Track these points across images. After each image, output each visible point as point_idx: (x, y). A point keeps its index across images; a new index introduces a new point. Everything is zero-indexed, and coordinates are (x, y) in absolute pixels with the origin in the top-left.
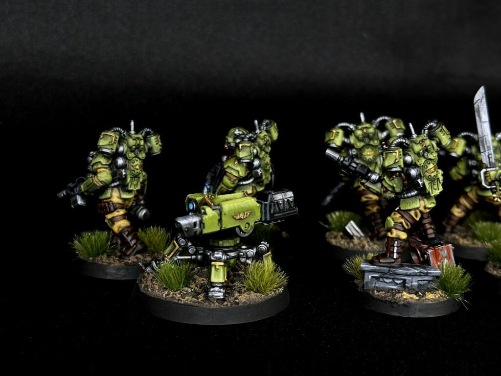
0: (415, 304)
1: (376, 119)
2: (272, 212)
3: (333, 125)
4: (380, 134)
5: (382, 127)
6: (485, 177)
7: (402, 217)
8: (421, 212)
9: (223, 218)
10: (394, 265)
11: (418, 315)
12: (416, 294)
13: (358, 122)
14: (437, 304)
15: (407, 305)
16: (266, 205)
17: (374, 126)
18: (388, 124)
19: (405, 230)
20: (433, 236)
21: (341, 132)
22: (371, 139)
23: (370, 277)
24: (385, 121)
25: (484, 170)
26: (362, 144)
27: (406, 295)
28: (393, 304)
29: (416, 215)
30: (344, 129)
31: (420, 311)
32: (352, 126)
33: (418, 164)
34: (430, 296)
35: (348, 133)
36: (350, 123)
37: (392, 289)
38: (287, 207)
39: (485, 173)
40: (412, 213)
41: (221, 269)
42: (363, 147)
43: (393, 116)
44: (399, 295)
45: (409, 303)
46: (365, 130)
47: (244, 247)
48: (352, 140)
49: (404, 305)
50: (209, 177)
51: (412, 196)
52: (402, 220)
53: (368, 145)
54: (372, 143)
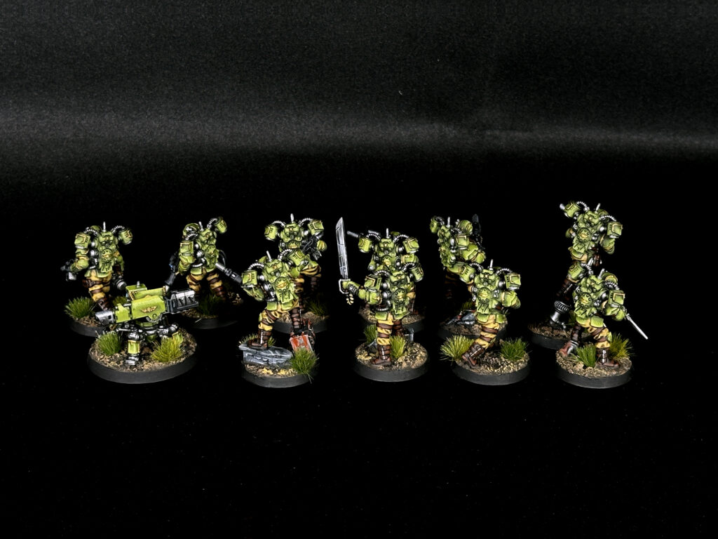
0: (269, 378)
1: (302, 219)
2: (174, 306)
3: (269, 223)
4: (302, 232)
5: (305, 227)
6: (342, 285)
7: (267, 315)
8: (279, 312)
9: (133, 312)
10: (262, 348)
11: (270, 386)
12: (273, 371)
13: (288, 222)
14: (285, 379)
15: (264, 379)
16: (169, 302)
17: (299, 225)
18: (309, 225)
19: (269, 325)
20: (298, 327)
21: (275, 228)
22: (295, 236)
23: (247, 355)
24: (308, 222)
25: (341, 280)
26: (289, 239)
27: (265, 371)
28: (254, 376)
29: (276, 315)
30: (278, 225)
31: (271, 383)
32: (283, 224)
33: (270, 281)
34: (283, 372)
35: (280, 229)
36: (283, 221)
37: (260, 365)
38: (189, 301)
39: (342, 282)
40: (273, 313)
41: (135, 345)
42: (289, 242)
43: (315, 218)
44: (260, 370)
45: (265, 377)
46: (291, 229)
47: (161, 327)
48: (282, 235)
49: (261, 378)
50: (171, 259)
51: (272, 302)
52: (267, 318)
53: (293, 241)
54: (296, 239)
